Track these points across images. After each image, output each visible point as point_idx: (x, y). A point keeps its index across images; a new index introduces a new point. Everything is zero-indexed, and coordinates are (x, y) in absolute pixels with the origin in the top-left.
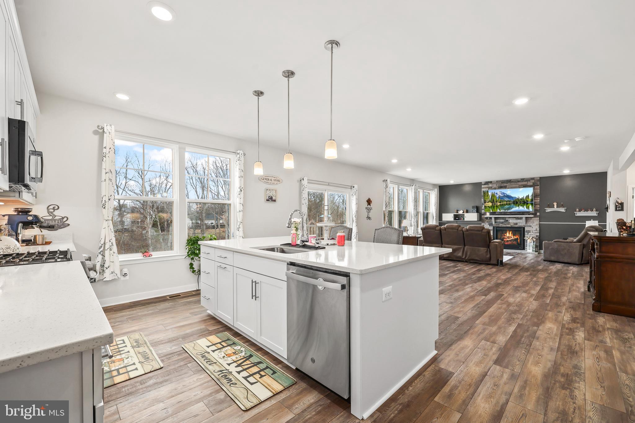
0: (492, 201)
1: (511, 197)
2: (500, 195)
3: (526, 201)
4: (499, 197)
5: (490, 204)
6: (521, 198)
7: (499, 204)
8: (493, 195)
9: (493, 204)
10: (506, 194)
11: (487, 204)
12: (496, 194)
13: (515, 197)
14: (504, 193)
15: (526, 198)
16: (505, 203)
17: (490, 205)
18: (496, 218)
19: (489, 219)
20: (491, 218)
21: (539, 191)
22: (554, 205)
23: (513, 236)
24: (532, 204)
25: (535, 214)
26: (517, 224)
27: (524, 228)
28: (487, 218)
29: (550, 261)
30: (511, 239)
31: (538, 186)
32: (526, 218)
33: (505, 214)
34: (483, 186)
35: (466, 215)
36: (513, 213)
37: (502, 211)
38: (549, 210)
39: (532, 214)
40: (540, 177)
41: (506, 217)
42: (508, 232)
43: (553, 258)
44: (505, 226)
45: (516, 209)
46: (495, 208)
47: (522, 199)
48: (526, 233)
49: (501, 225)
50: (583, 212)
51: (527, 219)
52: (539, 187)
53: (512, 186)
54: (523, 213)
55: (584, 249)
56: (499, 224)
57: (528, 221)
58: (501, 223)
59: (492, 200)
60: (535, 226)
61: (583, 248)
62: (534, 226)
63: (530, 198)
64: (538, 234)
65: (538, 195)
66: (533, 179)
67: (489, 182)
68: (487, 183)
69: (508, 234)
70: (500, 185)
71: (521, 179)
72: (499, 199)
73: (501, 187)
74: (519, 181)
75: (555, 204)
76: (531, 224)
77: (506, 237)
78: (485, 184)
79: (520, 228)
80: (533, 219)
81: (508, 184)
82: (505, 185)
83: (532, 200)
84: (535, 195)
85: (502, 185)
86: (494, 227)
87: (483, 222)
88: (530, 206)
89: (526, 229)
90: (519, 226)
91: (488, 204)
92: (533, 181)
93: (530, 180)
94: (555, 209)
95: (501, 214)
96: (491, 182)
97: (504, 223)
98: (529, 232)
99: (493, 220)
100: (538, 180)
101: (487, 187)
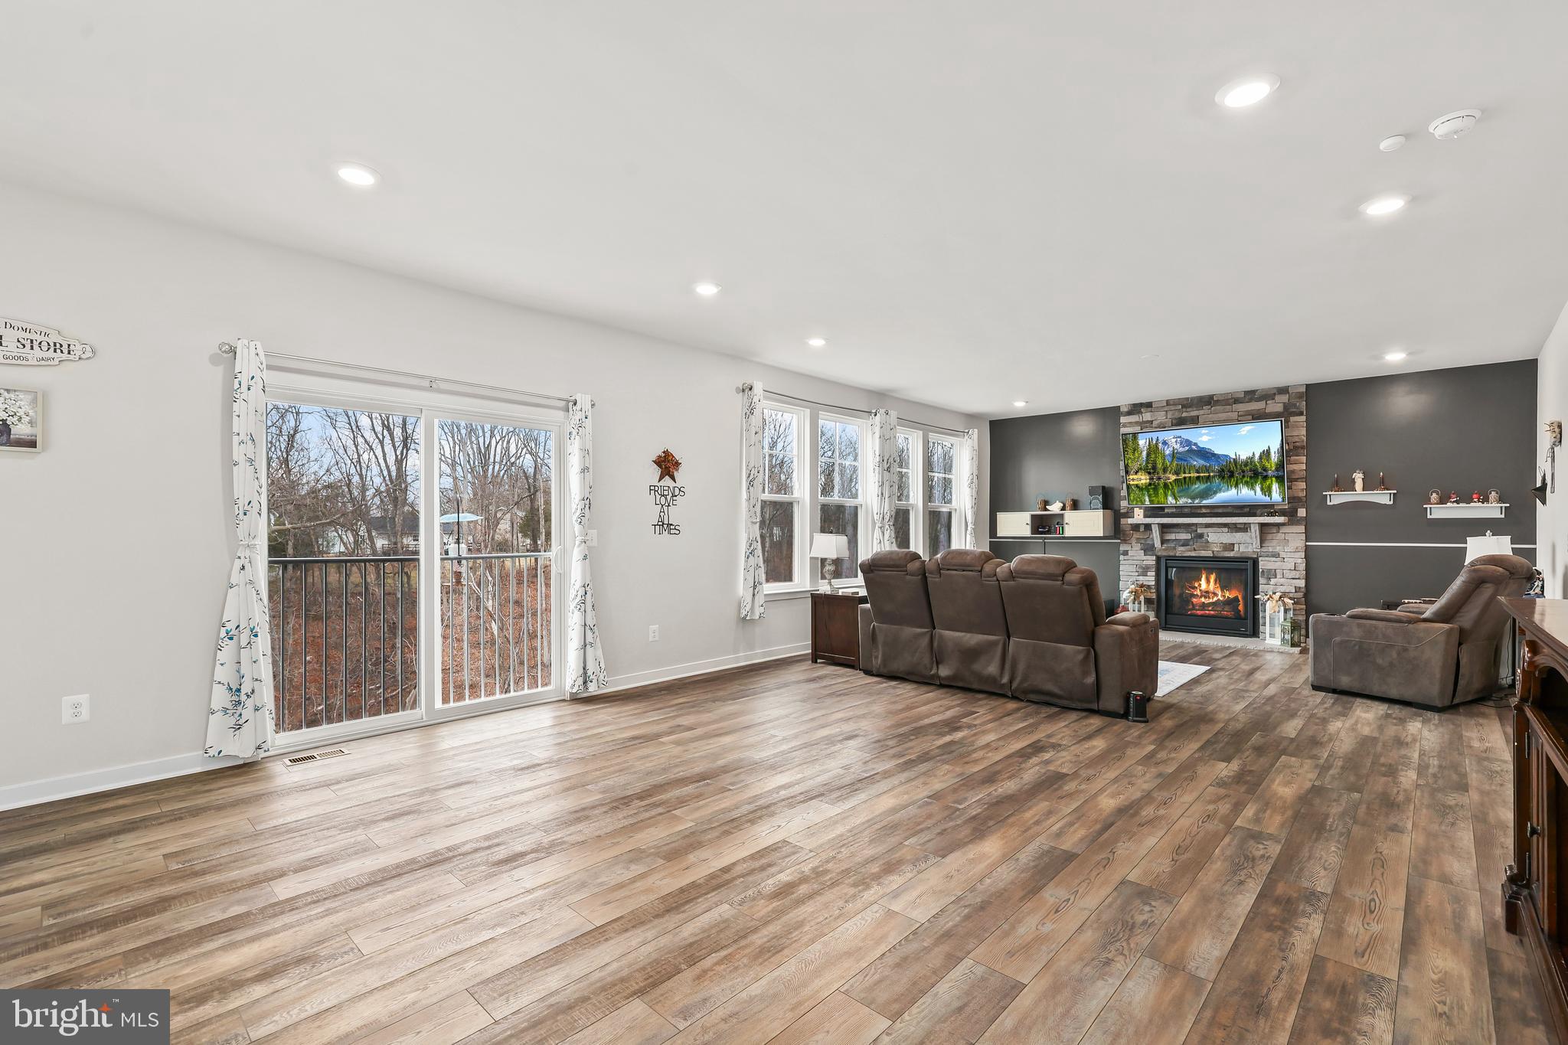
0: (1151, 470)
1: (1214, 455)
2: (1177, 446)
3: (1260, 470)
4: (1174, 455)
5: (1143, 479)
6: (1243, 457)
7: (1173, 477)
8: (1153, 449)
9: (1150, 479)
10: (1195, 444)
11: (1131, 477)
12: (1165, 443)
13: (1226, 456)
14: (1188, 443)
15: (1261, 458)
16: (1192, 475)
17: (1143, 482)
18: (1164, 528)
19: (1142, 529)
20: (1148, 527)
21: (1304, 432)
22: (1353, 482)
23: (1222, 591)
24: (1280, 479)
25: (1291, 514)
26: (1230, 547)
27: (1255, 562)
28: (1136, 527)
29: (1334, 691)
30: (1215, 599)
31: (1301, 414)
32: (1262, 526)
33: (1194, 512)
34: (1123, 420)
35: (1070, 516)
36: (1220, 511)
37: (1182, 501)
38: (1337, 498)
39: (1282, 513)
40: (1307, 386)
41: (1196, 525)
42: (1204, 576)
43: (1345, 681)
44: (1193, 554)
45: (1228, 495)
46: (1161, 491)
47: (1250, 461)
48: (1262, 580)
49: (1181, 551)
50: (1455, 505)
51: (1266, 529)
52: (1303, 418)
53: (1215, 417)
54: (1251, 509)
55: (1464, 647)
56: (1174, 548)
57: (1270, 536)
58: (1183, 545)
59: (1150, 466)
60: (1292, 555)
61: (1460, 644)
62: (1289, 555)
63: (1273, 458)
64: (1302, 583)
65: (1302, 448)
66: (1283, 390)
67: (1141, 405)
68: (1136, 408)
69: (1203, 582)
70: (1177, 415)
71: (1247, 393)
72: (1171, 463)
73: (1180, 423)
74: (1237, 401)
75: (1358, 477)
76: (1278, 549)
77: (1199, 594)
78: (1129, 413)
79: (1243, 560)
80: (1284, 529)
81: (1202, 412)
82: (1194, 413)
83: (1280, 466)
84: (1289, 450)
85: (1184, 415)
86: (1158, 559)
87: (1125, 541)
88: (1275, 487)
89: (1264, 564)
90: (1238, 555)
91: (1135, 477)
92: (1285, 398)
93: (1275, 394)
94: (1359, 494)
95: (1180, 512)
96: (1149, 405)
97: (1191, 543)
98: (1271, 574)
99: (1156, 532)
100: (1300, 396)
101: (1137, 423)
